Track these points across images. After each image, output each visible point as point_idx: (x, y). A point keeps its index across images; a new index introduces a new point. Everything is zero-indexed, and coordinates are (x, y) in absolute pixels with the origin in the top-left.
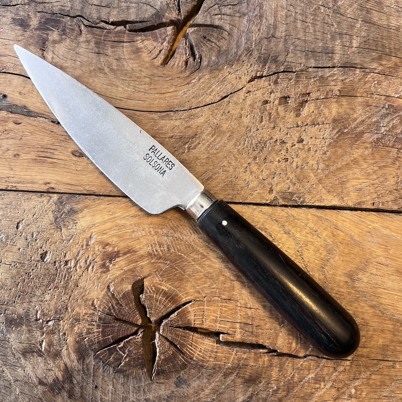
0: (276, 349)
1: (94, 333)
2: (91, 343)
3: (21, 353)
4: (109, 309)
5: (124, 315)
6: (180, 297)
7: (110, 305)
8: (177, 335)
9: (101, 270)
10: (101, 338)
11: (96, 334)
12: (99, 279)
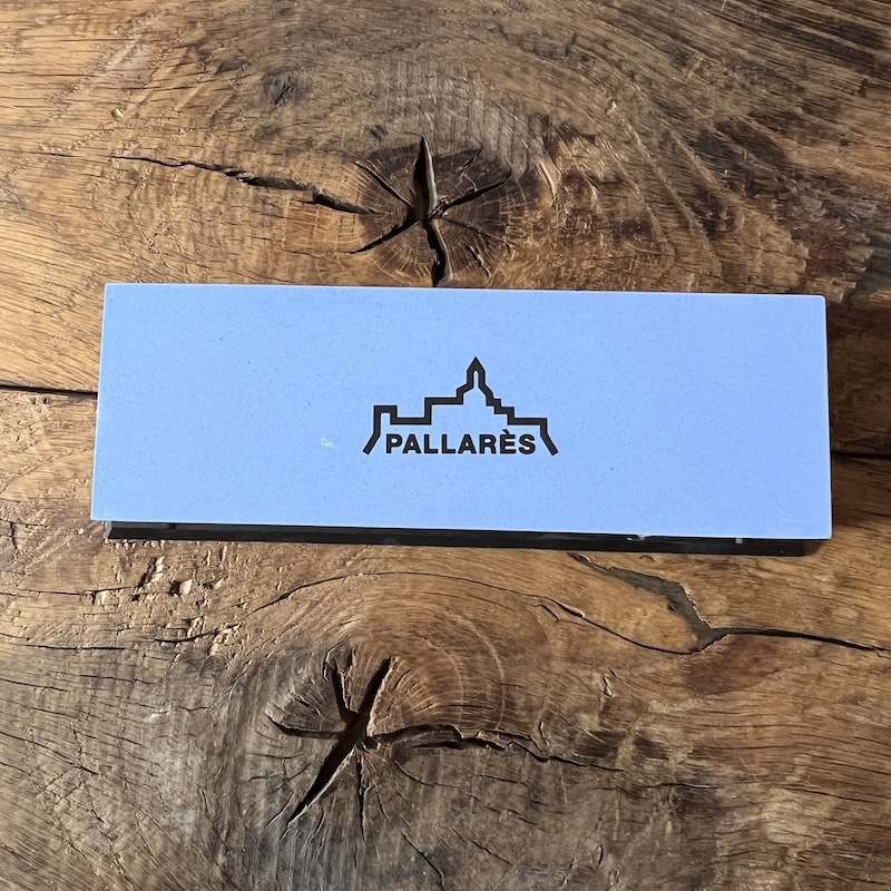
0: (228, 178)
1: (512, 209)
2: (516, 194)
4: (488, 244)
5: (465, 234)
6: (376, 259)
7: (486, 250)
8: (382, 202)
10: (500, 201)
11: (509, 207)
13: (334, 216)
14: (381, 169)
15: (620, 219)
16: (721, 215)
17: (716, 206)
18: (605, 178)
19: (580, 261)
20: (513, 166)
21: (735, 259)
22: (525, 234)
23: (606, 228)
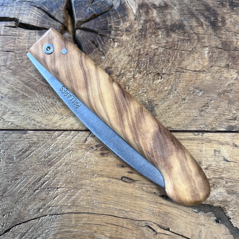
1: (114, 22)
2: (116, 15)
3: (169, 7)
4: (103, 40)
5: (91, 36)
7: (102, 43)
9: (112, 69)
10: (108, 18)
11: (112, 22)
12: (113, 63)
13: (26, 33)
14: (48, 8)
15: (169, 23)
16: (218, 18)
17: (215, 14)
18: (159, 5)
19: (150, 45)
20: (114, 3)
21: (227, 39)
22: (122, 33)
23: (162, 28)
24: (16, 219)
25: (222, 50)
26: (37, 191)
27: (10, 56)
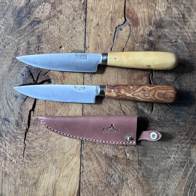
0: (28, 132)
3: (28, 41)
5: (41, 76)
7: (45, 71)
10: (33, 68)
13: (37, 106)
16: (35, 20)
18: (27, 45)
23: (39, 45)
24: (119, 109)
25: (50, 20)
26: (108, 100)
27: (48, 113)
